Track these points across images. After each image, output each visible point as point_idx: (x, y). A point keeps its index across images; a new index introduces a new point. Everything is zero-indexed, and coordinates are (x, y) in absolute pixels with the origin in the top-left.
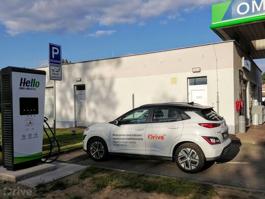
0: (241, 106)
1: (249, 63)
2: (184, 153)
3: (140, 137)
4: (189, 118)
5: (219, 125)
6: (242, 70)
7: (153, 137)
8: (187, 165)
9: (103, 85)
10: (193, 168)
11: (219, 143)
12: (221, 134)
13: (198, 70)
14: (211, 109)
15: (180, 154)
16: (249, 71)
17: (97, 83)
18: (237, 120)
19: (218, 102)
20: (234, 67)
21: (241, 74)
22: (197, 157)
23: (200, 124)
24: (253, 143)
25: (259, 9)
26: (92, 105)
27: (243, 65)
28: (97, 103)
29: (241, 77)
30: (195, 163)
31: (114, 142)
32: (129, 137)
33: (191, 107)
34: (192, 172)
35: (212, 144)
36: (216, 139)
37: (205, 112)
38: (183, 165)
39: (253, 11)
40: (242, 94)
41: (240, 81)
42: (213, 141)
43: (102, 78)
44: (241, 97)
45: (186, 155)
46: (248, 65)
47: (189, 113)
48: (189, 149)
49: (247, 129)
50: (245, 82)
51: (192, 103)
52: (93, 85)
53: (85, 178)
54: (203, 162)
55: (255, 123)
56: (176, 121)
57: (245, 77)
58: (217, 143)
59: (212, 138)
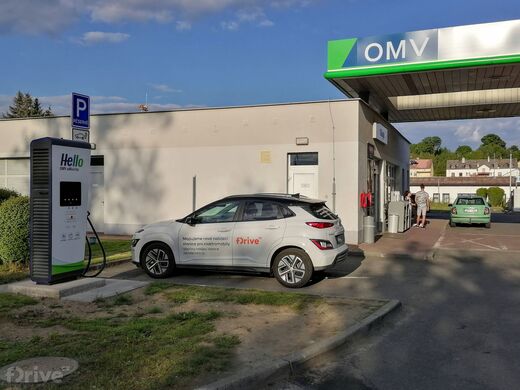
0: (368, 201)
1: (385, 131)
2: (286, 261)
3: (224, 241)
4: (292, 214)
5: (332, 225)
6: (373, 143)
7: (243, 241)
8: (289, 278)
9: (139, 160)
10: (297, 280)
11: (331, 248)
12: (333, 236)
13: (305, 141)
14: (322, 204)
15: (281, 263)
16: (383, 144)
17: (126, 154)
18: (361, 223)
19: (334, 194)
20: (359, 140)
21: (371, 149)
22: (303, 267)
23: (308, 223)
24: (382, 256)
25: (396, 56)
26: (115, 195)
27: (374, 136)
28: (125, 190)
29: (371, 156)
30: (301, 274)
31: (185, 249)
32: (208, 241)
33: (296, 201)
34: (295, 286)
35: (322, 248)
36: (328, 242)
37: (314, 207)
38: (284, 278)
39: (388, 58)
40: (371, 181)
41: (369, 161)
42: (322, 244)
43: (135, 147)
44: (370, 187)
45: (288, 265)
46: (382, 134)
47: (293, 209)
48: (293, 257)
49: (377, 238)
50: (378, 162)
51: (297, 195)
52: (117, 159)
53: (154, 293)
54: (310, 273)
55: (393, 229)
56: (275, 218)
57: (377, 154)
58: (328, 248)
59: (322, 241)
